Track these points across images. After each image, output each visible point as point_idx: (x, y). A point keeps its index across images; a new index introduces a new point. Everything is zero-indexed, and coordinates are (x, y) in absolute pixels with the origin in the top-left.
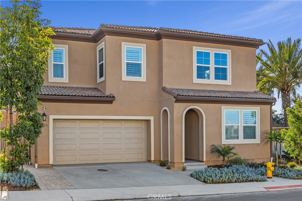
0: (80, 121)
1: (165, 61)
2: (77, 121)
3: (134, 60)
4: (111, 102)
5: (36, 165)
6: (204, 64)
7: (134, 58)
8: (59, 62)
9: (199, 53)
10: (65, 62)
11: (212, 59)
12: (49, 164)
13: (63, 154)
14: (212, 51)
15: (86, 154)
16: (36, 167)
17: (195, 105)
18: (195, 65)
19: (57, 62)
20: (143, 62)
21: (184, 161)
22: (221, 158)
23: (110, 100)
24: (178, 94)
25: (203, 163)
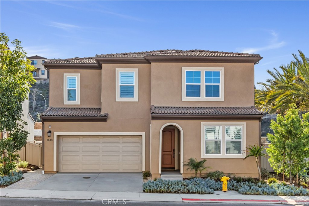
0: (83, 136)
1: (153, 82)
2: (80, 137)
3: (127, 83)
4: (105, 120)
5: (43, 171)
6: (194, 83)
7: (127, 81)
8: (72, 88)
9: (188, 73)
10: (77, 88)
11: (203, 77)
12: (53, 172)
13: (69, 164)
14: (203, 70)
15: (87, 164)
16: (43, 173)
17: (173, 122)
18: (184, 84)
19: (71, 88)
20: (135, 84)
21: (160, 172)
22: (194, 171)
23: (104, 119)
24: (153, 113)
25: (181, 175)
